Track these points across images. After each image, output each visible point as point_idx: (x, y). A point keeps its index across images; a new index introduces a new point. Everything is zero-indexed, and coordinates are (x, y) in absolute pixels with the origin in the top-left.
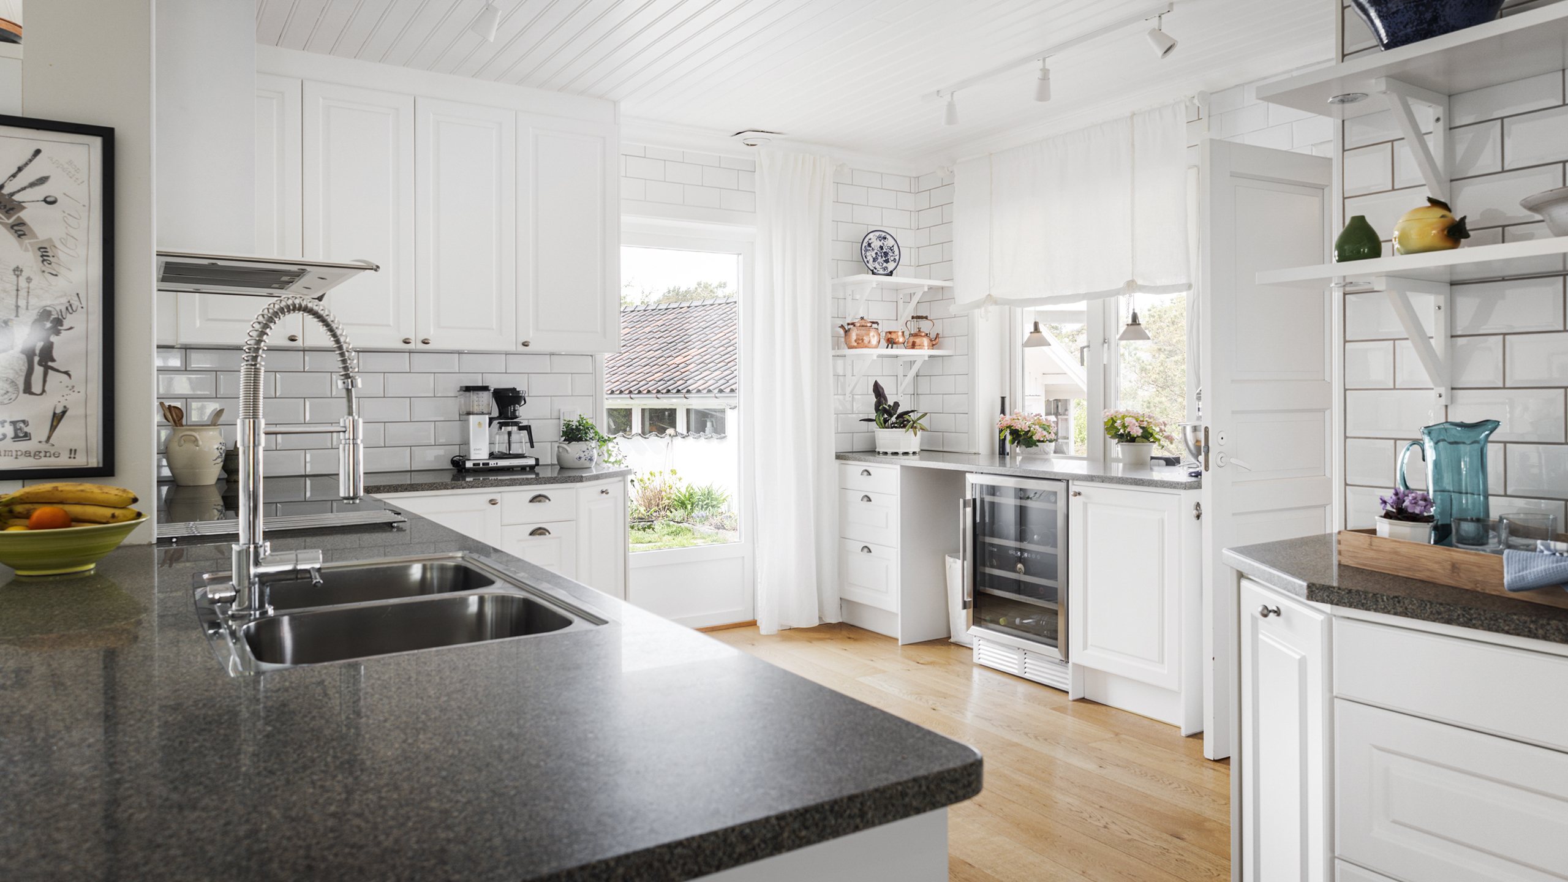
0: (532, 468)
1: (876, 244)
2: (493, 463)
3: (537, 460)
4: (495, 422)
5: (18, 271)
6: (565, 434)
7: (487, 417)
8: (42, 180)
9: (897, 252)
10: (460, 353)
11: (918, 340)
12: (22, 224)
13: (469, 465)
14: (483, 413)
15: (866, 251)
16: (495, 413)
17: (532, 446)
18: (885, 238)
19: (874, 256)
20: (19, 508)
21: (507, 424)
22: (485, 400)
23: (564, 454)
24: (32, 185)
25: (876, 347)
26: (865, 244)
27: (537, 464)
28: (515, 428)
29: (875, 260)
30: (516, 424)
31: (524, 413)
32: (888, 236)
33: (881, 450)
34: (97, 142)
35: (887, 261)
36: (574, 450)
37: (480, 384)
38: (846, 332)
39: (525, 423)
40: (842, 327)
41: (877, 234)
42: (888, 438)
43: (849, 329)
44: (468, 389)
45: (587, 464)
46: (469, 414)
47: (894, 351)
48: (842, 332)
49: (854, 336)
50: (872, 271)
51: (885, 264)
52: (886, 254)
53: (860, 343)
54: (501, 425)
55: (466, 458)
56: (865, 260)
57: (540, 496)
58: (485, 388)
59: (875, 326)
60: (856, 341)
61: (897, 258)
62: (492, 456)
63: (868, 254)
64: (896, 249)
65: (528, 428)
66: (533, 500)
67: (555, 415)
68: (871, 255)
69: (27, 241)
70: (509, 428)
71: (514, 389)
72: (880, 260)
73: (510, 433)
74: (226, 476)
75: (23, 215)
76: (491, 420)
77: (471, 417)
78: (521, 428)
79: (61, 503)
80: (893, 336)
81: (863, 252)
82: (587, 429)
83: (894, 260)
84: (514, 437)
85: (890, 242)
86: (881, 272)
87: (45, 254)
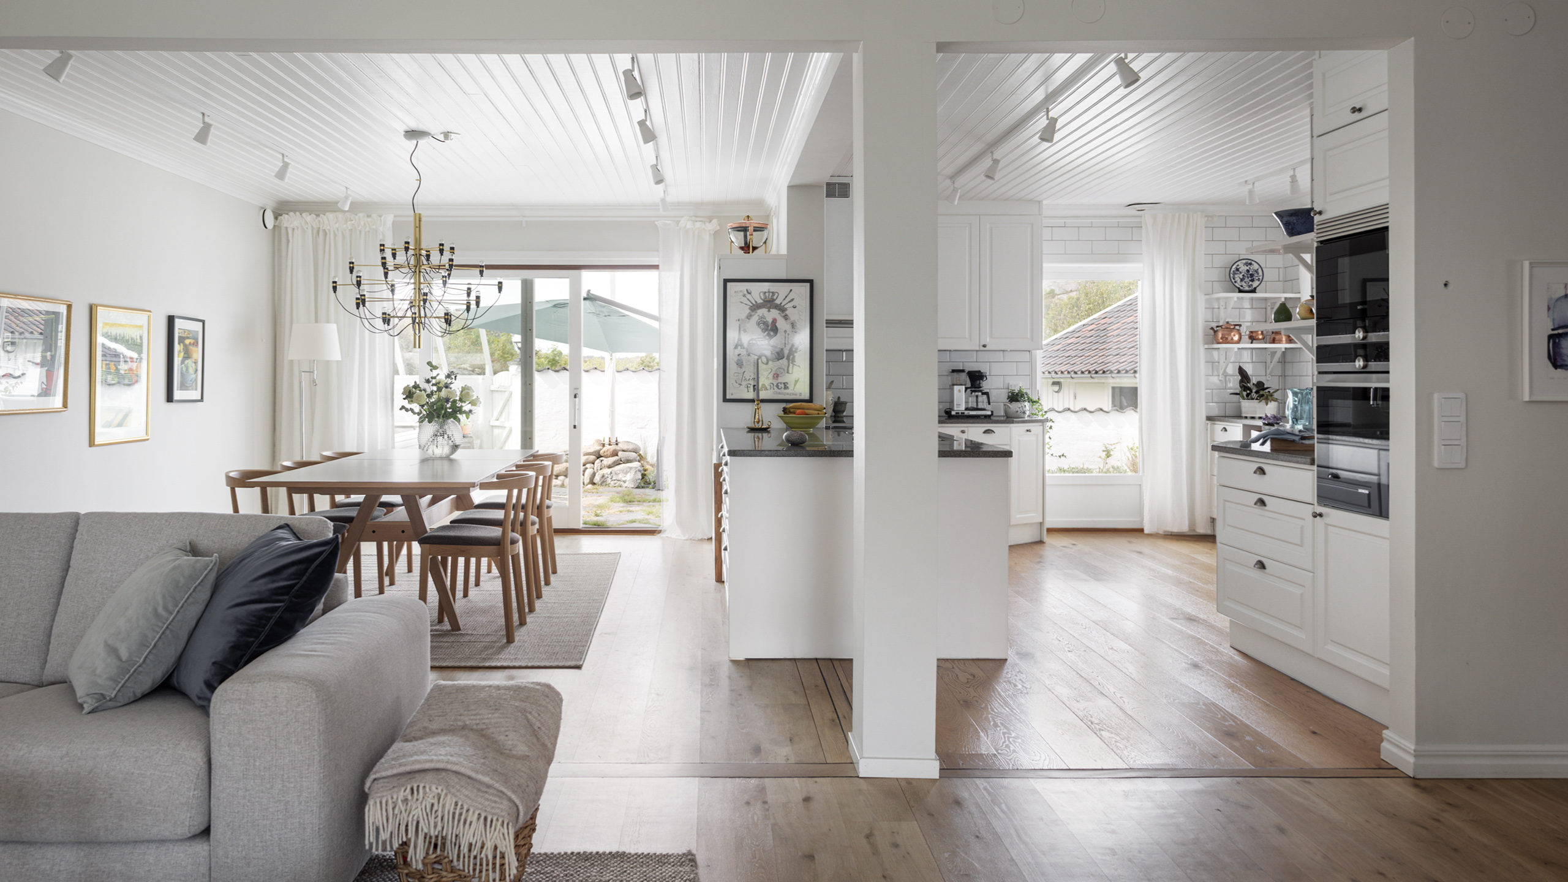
0: (989, 416)
1: (1243, 269)
2: (966, 413)
3: (992, 412)
4: (969, 390)
5: (785, 331)
6: (1009, 397)
7: (964, 387)
8: (792, 300)
9: (1261, 273)
10: (950, 351)
11: (1277, 337)
12: (786, 315)
13: (953, 413)
14: (961, 385)
15: (1234, 274)
16: (969, 385)
17: (989, 404)
18: (1251, 264)
19: (1241, 277)
20: (792, 410)
21: (975, 391)
22: (964, 377)
23: (1008, 409)
24: (790, 302)
25: (1238, 342)
26: (1233, 269)
27: (992, 414)
28: (980, 394)
29: (1242, 280)
30: (981, 391)
31: (986, 385)
32: (1253, 263)
33: (1244, 415)
34: (808, 285)
35: (1252, 281)
36: (1014, 406)
37: (961, 368)
38: (1215, 332)
39: (985, 391)
40: (1212, 328)
41: (1244, 261)
42: (1250, 407)
43: (1217, 330)
44: (953, 371)
45: (1022, 415)
46: (954, 385)
47: (1255, 345)
48: (1212, 332)
49: (1220, 335)
50: (1239, 288)
51: (1251, 283)
52: (1252, 275)
53: (1225, 340)
54: (972, 391)
55: (952, 409)
56: (1233, 281)
57: (989, 430)
58: (963, 371)
59: (1237, 327)
60: (1222, 338)
61: (1261, 278)
62: (967, 409)
63: (1236, 276)
64: (1260, 271)
65: (987, 394)
66: (985, 432)
67: (1006, 386)
68: (1238, 277)
69: (788, 321)
70: (977, 393)
71: (980, 371)
72: (1246, 280)
73: (977, 396)
74: (834, 414)
75: (787, 312)
76: (966, 389)
77: (955, 387)
78: (983, 394)
79: (803, 409)
80: (1254, 335)
81: (1232, 275)
82: (1022, 396)
83: (1259, 280)
84: (980, 399)
85: (1256, 266)
86: (1247, 289)
87: (793, 325)
